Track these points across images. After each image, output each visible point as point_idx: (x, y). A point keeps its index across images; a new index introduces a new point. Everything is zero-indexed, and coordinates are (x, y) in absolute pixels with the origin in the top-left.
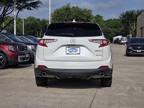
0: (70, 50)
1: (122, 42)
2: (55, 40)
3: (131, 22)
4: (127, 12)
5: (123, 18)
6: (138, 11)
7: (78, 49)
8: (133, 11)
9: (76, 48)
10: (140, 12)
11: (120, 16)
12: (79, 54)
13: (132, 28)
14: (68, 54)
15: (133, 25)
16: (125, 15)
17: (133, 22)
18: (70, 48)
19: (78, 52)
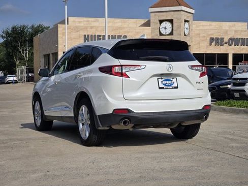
0: (163, 82)
1: (8, 80)
2: (142, 67)
3: (21, 46)
4: (13, 28)
5: (7, 38)
6: (33, 26)
7: (174, 80)
8: (24, 27)
9: (171, 79)
10: (36, 28)
11: (1, 33)
12: (176, 88)
13: (24, 55)
14: (162, 88)
15: (26, 50)
16: (10, 32)
17: (25, 46)
18: (163, 79)
19: (175, 85)
